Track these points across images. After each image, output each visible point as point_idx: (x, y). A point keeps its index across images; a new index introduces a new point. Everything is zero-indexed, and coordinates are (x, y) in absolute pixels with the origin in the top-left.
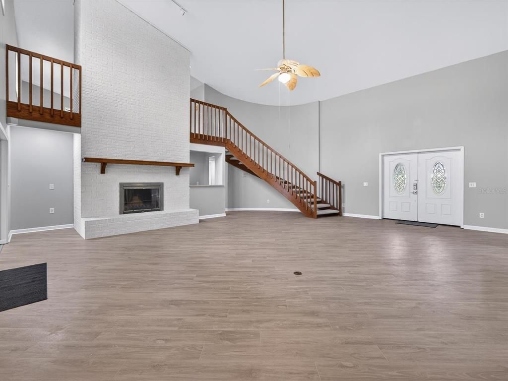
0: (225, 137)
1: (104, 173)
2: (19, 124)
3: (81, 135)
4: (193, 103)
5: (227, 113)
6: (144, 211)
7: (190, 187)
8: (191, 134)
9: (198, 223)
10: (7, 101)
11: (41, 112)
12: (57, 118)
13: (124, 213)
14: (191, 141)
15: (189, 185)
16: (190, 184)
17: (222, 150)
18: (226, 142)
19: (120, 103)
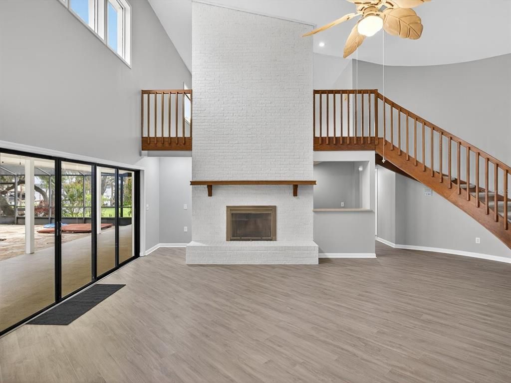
0: (373, 134)
1: (211, 196)
2: (149, 155)
3: (192, 159)
4: (317, 96)
5: (378, 96)
6: (253, 240)
7: (314, 212)
8: (315, 139)
9: (317, 263)
10: (142, 137)
11: (162, 142)
12: (174, 145)
13: (231, 240)
14: (316, 149)
15: (312, 208)
16: (315, 208)
17: (369, 156)
18: (376, 142)
19: (227, 118)
